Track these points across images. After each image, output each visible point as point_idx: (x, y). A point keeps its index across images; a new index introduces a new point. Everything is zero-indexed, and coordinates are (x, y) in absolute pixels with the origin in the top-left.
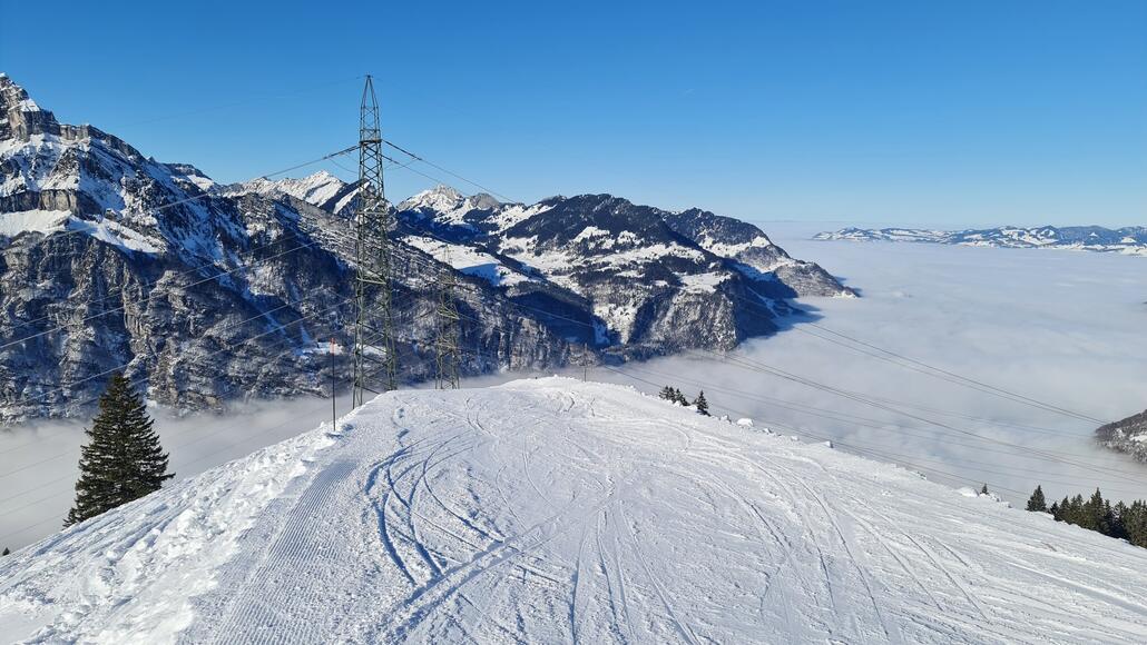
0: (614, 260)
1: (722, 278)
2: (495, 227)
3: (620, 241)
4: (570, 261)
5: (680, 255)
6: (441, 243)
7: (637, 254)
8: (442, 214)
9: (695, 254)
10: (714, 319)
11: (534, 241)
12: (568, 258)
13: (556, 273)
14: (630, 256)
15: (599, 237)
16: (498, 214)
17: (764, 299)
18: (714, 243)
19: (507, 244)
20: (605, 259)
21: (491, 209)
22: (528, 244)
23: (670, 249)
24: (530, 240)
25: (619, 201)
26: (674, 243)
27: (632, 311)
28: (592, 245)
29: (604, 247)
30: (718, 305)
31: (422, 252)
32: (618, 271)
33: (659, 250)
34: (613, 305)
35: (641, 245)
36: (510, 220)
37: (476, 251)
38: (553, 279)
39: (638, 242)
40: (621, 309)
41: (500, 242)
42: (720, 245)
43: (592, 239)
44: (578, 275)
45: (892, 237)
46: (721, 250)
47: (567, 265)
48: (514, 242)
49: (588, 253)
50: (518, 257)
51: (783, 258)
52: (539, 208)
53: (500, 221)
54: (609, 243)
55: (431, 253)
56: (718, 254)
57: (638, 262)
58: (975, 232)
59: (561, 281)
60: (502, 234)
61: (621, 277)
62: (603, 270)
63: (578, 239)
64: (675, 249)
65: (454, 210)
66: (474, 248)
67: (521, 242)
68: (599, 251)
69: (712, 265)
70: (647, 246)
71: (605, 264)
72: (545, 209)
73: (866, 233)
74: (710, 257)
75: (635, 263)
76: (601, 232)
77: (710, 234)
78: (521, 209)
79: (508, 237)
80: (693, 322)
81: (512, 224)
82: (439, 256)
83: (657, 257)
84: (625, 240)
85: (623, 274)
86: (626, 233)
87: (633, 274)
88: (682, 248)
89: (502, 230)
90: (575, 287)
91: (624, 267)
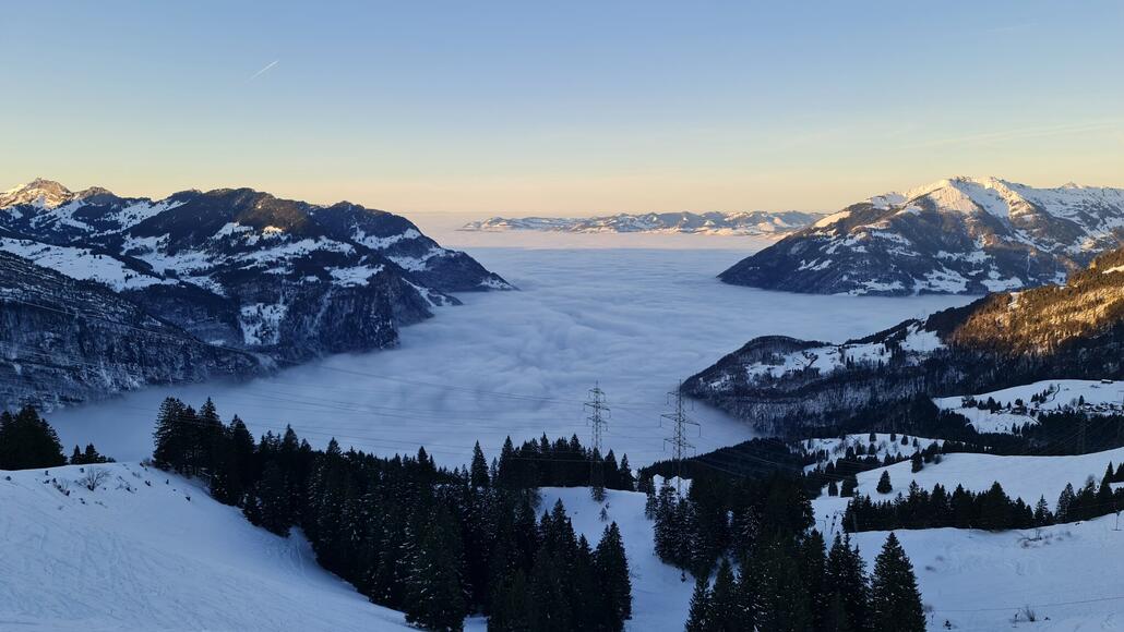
0: (260, 256)
1: (375, 271)
2: (116, 225)
3: (266, 237)
4: (209, 261)
5: (330, 249)
6: (45, 246)
7: (284, 250)
8: (44, 212)
9: (346, 248)
10: (369, 311)
11: (166, 239)
12: (208, 256)
13: (194, 273)
14: (277, 252)
15: (241, 233)
16: (118, 210)
17: (418, 288)
18: (366, 236)
19: (130, 243)
20: (250, 257)
21: (109, 205)
22: (158, 243)
23: (320, 244)
24: (161, 239)
25: (262, 195)
26: (323, 238)
27: (282, 308)
28: (234, 243)
29: (248, 243)
30: (372, 297)
31: (18, 257)
32: (266, 269)
33: (308, 245)
34: (261, 305)
35: (288, 240)
36: (134, 217)
37: (91, 253)
38: (192, 280)
39: (284, 238)
40: (270, 307)
41: (123, 241)
42: (374, 238)
43: (234, 235)
44: (220, 274)
45: (532, 225)
46: (372, 243)
47: (207, 265)
48: (140, 242)
49: (230, 251)
50: (146, 258)
51: (434, 249)
52: (170, 204)
53: (122, 218)
54: (254, 239)
55: (31, 258)
56: (371, 246)
57: (287, 258)
58: (600, 219)
59: (200, 281)
60: (125, 233)
61: (270, 274)
62: (248, 267)
63: (218, 237)
64: (324, 243)
65: (59, 207)
66: (88, 251)
67: (150, 242)
68: (243, 247)
69: (364, 258)
70: (295, 241)
71: (250, 262)
72: (176, 205)
73: (509, 222)
74: (362, 250)
75: (282, 259)
76: (243, 229)
77: (362, 228)
78: (146, 205)
79: (133, 237)
80: (348, 316)
81: (138, 222)
82: (44, 262)
83: (307, 253)
84: (271, 235)
85: (271, 271)
86: (271, 228)
87: (280, 270)
88: (332, 242)
89: (124, 228)
90: (217, 288)
91: (271, 265)
